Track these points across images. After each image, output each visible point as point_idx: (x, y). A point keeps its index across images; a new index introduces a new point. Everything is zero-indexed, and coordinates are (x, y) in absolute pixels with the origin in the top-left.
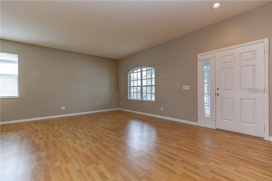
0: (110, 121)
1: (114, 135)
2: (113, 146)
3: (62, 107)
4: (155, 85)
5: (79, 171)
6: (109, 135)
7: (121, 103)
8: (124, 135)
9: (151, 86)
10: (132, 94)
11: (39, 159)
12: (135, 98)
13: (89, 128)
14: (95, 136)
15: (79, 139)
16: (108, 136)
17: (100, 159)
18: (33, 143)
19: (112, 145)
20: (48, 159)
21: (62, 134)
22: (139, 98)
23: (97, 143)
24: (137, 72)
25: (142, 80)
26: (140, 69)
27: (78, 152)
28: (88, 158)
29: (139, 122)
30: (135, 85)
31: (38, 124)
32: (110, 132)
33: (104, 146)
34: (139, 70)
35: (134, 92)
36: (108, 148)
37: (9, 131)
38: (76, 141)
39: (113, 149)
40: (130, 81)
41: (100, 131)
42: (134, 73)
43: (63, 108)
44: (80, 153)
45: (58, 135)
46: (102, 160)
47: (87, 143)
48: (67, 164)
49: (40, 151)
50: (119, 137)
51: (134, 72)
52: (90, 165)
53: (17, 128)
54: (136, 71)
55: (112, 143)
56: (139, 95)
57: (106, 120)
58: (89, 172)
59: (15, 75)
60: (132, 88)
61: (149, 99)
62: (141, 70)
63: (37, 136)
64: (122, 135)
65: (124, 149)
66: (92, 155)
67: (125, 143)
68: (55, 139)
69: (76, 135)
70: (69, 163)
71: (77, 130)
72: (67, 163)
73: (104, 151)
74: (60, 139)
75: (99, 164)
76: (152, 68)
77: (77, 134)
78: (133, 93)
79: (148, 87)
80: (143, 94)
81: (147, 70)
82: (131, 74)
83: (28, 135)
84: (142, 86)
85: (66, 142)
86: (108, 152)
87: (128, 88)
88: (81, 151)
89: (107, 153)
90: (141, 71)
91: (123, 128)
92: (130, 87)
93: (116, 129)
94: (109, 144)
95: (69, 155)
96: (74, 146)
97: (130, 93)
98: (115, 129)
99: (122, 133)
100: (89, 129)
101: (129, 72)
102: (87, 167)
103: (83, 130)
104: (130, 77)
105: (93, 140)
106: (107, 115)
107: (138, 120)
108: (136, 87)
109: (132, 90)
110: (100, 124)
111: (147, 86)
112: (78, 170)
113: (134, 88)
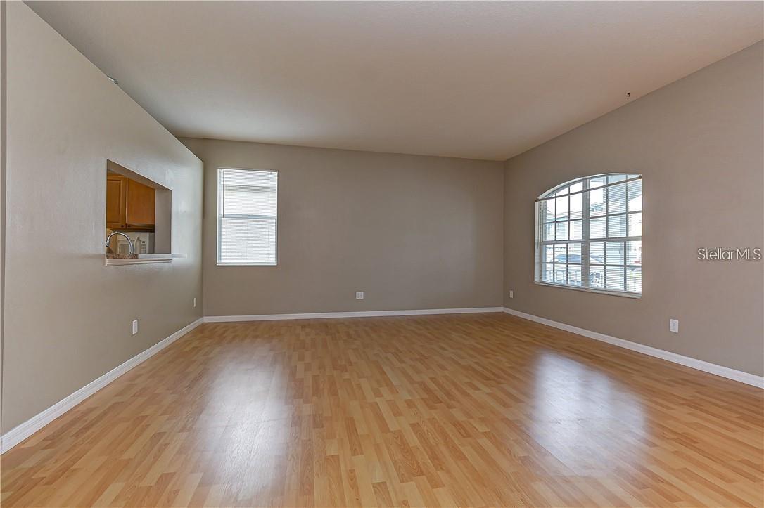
0: (476, 345)
1: (487, 394)
2: (485, 433)
3: (357, 293)
4: (643, 238)
5: (380, 488)
6: (471, 391)
7: (511, 292)
8: (523, 402)
9: (626, 240)
10: (549, 267)
11: (296, 421)
12: (560, 278)
13: (418, 357)
14: (432, 386)
15: (389, 384)
16: (468, 395)
17: (442, 469)
18: (293, 374)
19: (482, 429)
20: (314, 428)
21: (351, 364)
22: (576, 279)
23: (436, 409)
24: (569, 194)
25: (586, 219)
26: (581, 184)
27: (384, 428)
28: (407, 452)
29: (576, 363)
30: (563, 236)
31: (308, 330)
32: (476, 383)
33: (457, 425)
34: (578, 187)
35: (556, 260)
36: (469, 436)
37: (256, 337)
38: (381, 389)
39: (484, 442)
40: (543, 224)
41: (446, 373)
42: (556, 197)
43: (360, 295)
44: (389, 431)
45: (344, 363)
46: (448, 472)
47: (410, 404)
48: (354, 455)
49: (302, 400)
50: (505, 405)
51: (558, 194)
52: (412, 481)
53: (270, 332)
54: (565, 191)
55: (483, 420)
56: (576, 270)
57: (465, 339)
58: (407, 502)
59: (271, 217)
60: (548, 246)
61: (615, 284)
62: (586, 185)
63: (301, 358)
64: (517, 400)
65: (522, 454)
66: (422, 449)
67: (527, 432)
68: (335, 373)
69: (383, 373)
70: (358, 455)
71: (386, 358)
72: (354, 452)
73: (456, 442)
74: (347, 376)
75: (440, 487)
76: (630, 177)
77: (385, 370)
78: (554, 263)
79: (612, 243)
80: (592, 268)
81: (608, 185)
82: (548, 201)
83: (285, 353)
84: (586, 242)
85: (359, 386)
86: (467, 451)
87: (536, 247)
88: (393, 425)
89: (465, 453)
90: (586, 191)
91: (518, 376)
92: (544, 243)
93: (493, 374)
94: (471, 421)
95: (362, 429)
96: (376, 403)
97: (542, 263)
98: (493, 376)
99: (514, 392)
100: (417, 360)
101: (540, 197)
102: (403, 482)
103: (402, 361)
104: (544, 212)
105: (425, 396)
106: (468, 324)
107: (571, 356)
108: (565, 245)
109: (549, 252)
110: (446, 350)
111: (606, 240)
112: (379, 484)
113: (556, 245)
